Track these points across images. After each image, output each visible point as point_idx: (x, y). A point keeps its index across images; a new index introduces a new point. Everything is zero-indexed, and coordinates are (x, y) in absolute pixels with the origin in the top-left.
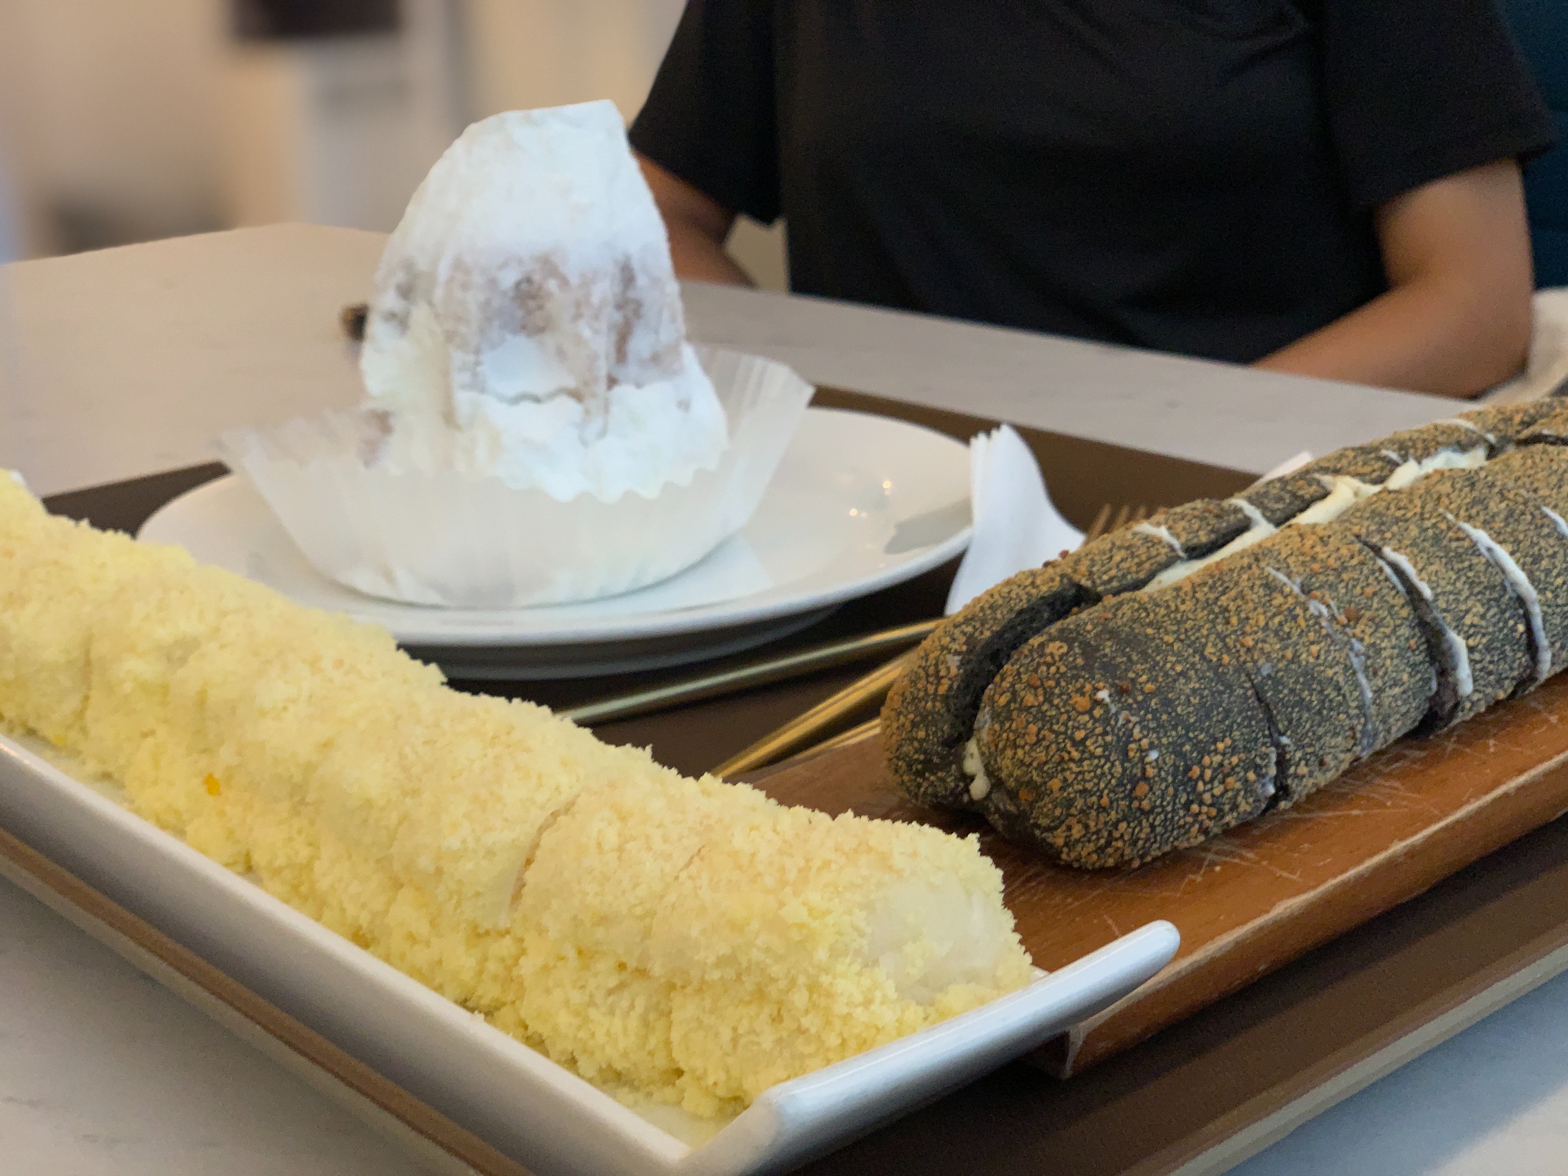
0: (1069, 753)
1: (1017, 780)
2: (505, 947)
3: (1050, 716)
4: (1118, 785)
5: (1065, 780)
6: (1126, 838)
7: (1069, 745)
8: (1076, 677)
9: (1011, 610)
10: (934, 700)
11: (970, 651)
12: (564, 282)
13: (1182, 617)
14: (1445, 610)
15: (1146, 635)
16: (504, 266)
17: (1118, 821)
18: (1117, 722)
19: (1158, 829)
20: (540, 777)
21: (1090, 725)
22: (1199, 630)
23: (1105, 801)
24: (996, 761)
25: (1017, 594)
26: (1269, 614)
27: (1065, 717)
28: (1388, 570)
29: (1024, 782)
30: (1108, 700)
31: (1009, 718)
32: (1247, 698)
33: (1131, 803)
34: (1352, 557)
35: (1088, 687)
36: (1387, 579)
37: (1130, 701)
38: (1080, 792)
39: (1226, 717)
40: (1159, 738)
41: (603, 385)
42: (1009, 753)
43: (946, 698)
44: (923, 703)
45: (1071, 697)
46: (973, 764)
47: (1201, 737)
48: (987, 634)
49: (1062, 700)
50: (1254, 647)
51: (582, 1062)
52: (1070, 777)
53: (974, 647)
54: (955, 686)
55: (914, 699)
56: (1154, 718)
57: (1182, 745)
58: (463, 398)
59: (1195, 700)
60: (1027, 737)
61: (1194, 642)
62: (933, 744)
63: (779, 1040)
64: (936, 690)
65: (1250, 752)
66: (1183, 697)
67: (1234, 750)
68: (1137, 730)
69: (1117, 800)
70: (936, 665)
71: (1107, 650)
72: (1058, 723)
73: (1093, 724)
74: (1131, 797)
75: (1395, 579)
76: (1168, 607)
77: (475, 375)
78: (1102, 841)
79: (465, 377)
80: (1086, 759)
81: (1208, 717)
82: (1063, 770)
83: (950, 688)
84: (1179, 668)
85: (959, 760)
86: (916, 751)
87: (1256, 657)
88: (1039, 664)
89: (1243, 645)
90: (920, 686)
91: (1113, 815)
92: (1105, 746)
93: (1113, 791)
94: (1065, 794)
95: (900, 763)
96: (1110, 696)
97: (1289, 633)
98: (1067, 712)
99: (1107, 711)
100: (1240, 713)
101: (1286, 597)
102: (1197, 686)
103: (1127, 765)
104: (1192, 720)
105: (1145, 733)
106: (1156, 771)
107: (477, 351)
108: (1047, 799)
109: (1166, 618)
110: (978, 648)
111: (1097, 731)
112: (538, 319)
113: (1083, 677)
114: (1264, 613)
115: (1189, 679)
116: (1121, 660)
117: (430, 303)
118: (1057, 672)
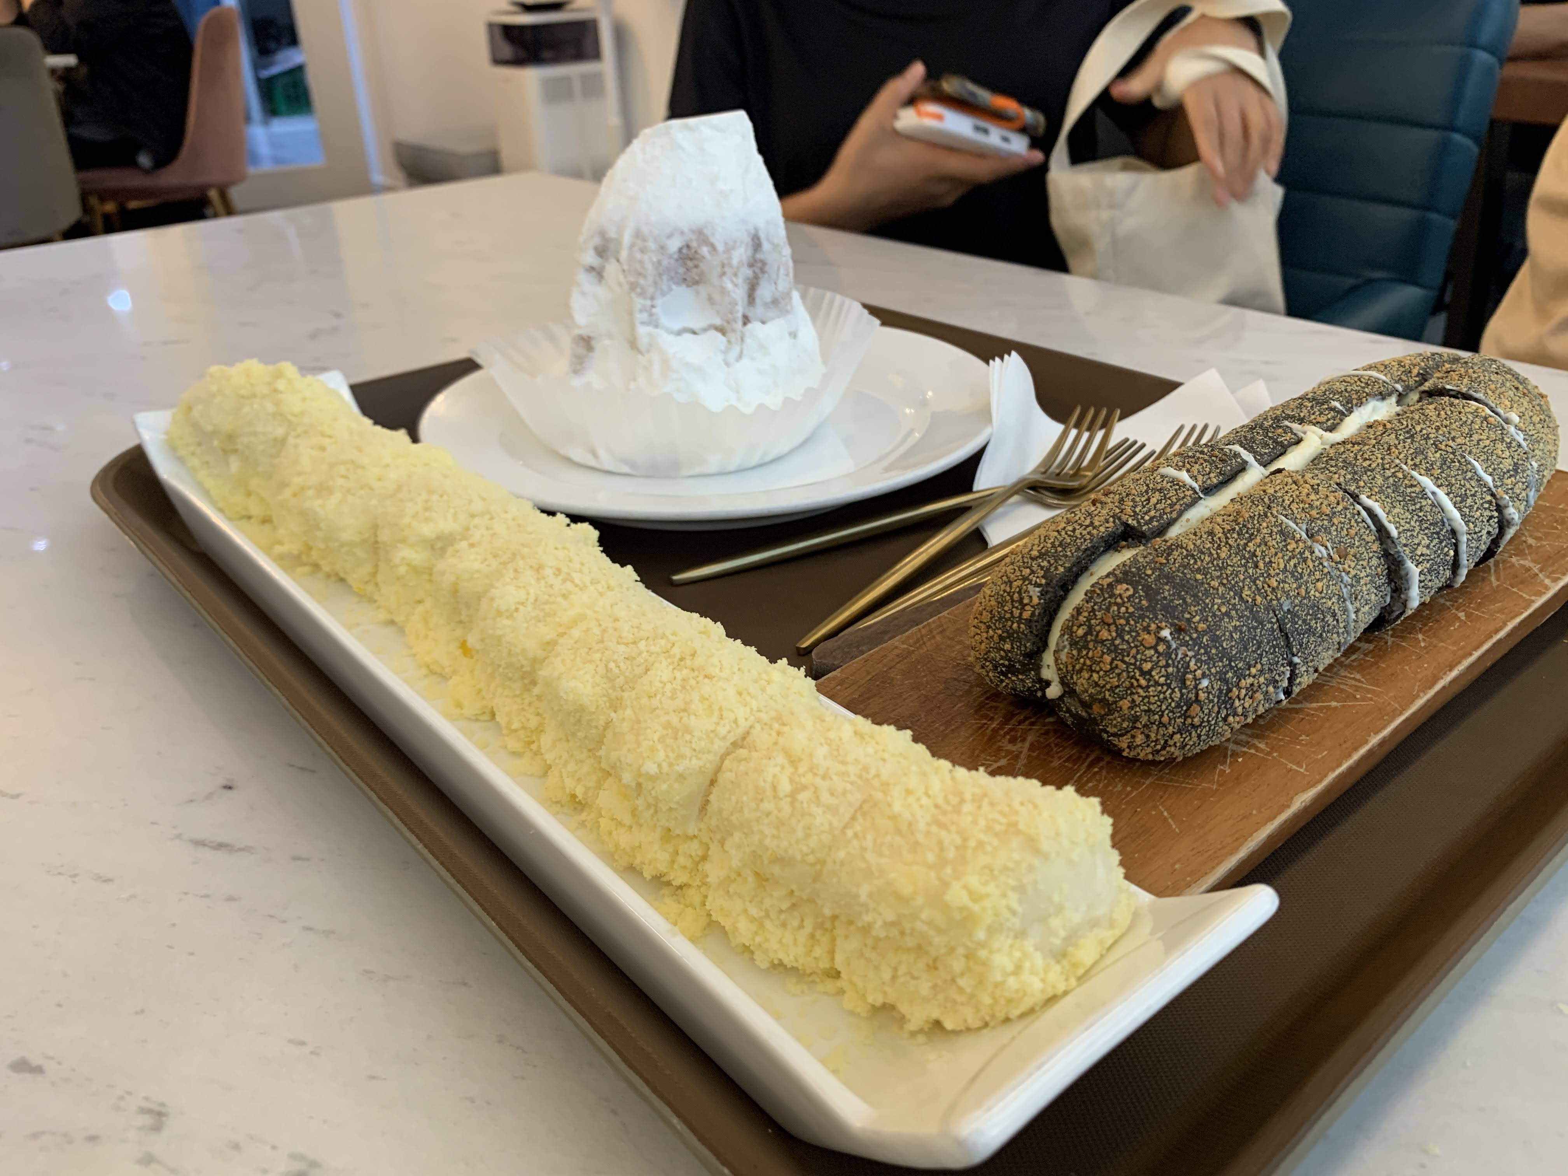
0: (1137, 680)
1: (1091, 696)
2: (694, 848)
3: (1122, 650)
4: (1176, 707)
5: (1133, 701)
6: (1178, 745)
7: (1137, 674)
8: (1143, 617)
9: (1078, 549)
10: (1019, 623)
11: (1047, 584)
12: (713, 248)
13: (1223, 563)
14: (1405, 545)
15: (1196, 580)
16: (669, 236)
17: (1174, 733)
18: (1177, 655)
19: (1203, 738)
20: (721, 709)
21: (1155, 658)
22: (1237, 576)
23: (1165, 719)
24: (1072, 678)
25: (1081, 534)
26: (1286, 558)
27: (1134, 651)
28: (1364, 514)
29: (1097, 699)
30: (1169, 638)
31: (1086, 647)
32: (1273, 631)
33: (1185, 720)
34: (1338, 504)
35: (1153, 627)
36: (1363, 521)
37: (1187, 638)
38: (1145, 711)
39: (1259, 648)
40: (1209, 669)
41: (740, 323)
42: (1086, 675)
43: (1029, 622)
44: (1009, 623)
45: (1138, 635)
46: (1049, 672)
47: (1240, 665)
48: (1062, 569)
49: (1131, 636)
50: (1277, 587)
51: (758, 955)
52: (1138, 700)
53: (1051, 581)
54: (1037, 612)
55: (1000, 618)
56: (1206, 653)
57: (1226, 673)
58: (643, 331)
59: (1236, 636)
60: (1102, 665)
61: (1234, 586)
62: (1017, 655)
63: (935, 986)
64: (1021, 614)
65: (1272, 672)
66: (1227, 634)
67: (1261, 671)
68: (1192, 664)
69: (1175, 718)
70: (1020, 593)
71: (1166, 594)
72: (1128, 655)
73: (1158, 657)
74: (1185, 716)
75: (1369, 521)
76: (1211, 554)
77: (651, 315)
78: (1159, 747)
79: (645, 316)
80: (1152, 686)
81: (1246, 649)
82: (1132, 693)
83: (1033, 614)
84: (1224, 609)
85: (1038, 668)
86: (1002, 658)
87: (1279, 596)
88: (1110, 604)
89: (1269, 586)
90: (1006, 608)
91: (1171, 730)
92: (1167, 676)
93: (1172, 711)
94: (1133, 712)
95: (987, 664)
96: (1171, 634)
97: (1301, 574)
98: (1136, 646)
99: (1169, 647)
100: (1268, 643)
101: (1297, 542)
102: (1238, 623)
103: (1184, 691)
104: (1234, 652)
105: (1199, 665)
106: (1206, 695)
107: (652, 298)
108: (1117, 714)
109: (1210, 565)
110: (1054, 582)
111: (1161, 664)
112: (694, 274)
113: (1148, 617)
114: (1283, 558)
115: (1231, 618)
116: (1178, 603)
117: (618, 261)
118: (1127, 612)
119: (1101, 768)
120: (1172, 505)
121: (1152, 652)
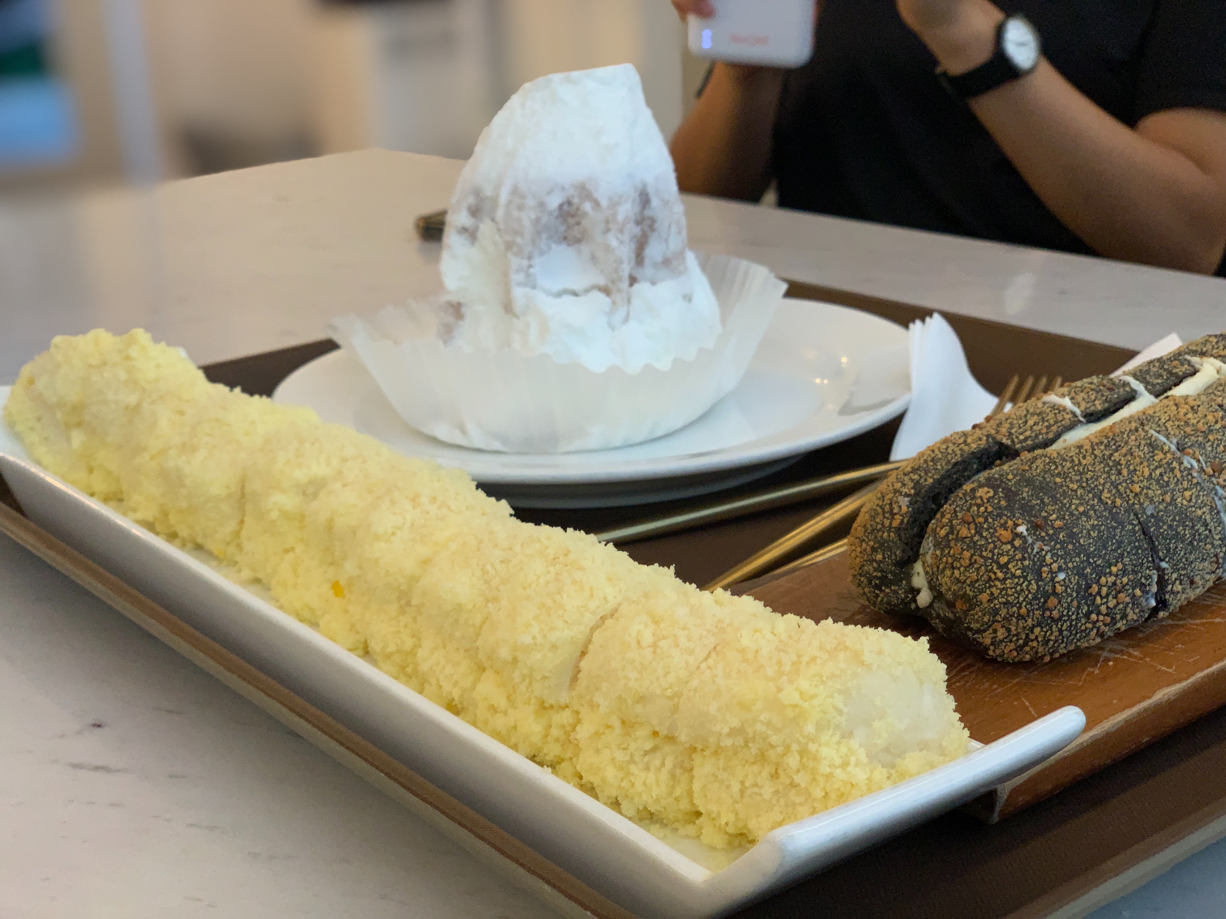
0: (995, 573)
1: (954, 593)
2: (566, 717)
3: (981, 545)
4: (1033, 599)
5: (992, 594)
6: (1040, 639)
7: (995, 568)
8: (1000, 516)
9: (949, 462)
10: (889, 531)
11: (917, 494)
12: (597, 204)
13: (1084, 469)
15: (1055, 483)
16: (550, 192)
17: (1034, 626)
18: (1033, 549)
19: (1065, 633)
20: (591, 589)
21: (1011, 553)
22: (1097, 480)
23: (1023, 611)
24: (937, 579)
25: (953, 450)
26: (1152, 467)
27: (992, 546)
29: (959, 595)
30: (1025, 533)
31: (948, 546)
32: (1135, 532)
33: (1044, 613)
35: (1010, 523)
37: (1043, 534)
38: (1004, 603)
39: (1119, 547)
40: (1065, 563)
41: (626, 283)
42: (948, 573)
43: (898, 529)
44: (881, 533)
45: (996, 531)
46: (919, 580)
47: (1099, 562)
48: (930, 481)
49: (989, 533)
50: (1141, 493)
51: (625, 805)
52: (996, 592)
53: (920, 491)
54: (905, 521)
55: (873, 530)
56: (1062, 548)
57: (1084, 568)
58: (519, 293)
59: (1094, 534)
60: (962, 561)
61: (1093, 489)
62: (888, 565)
63: (777, 792)
64: (891, 523)
65: (1136, 573)
66: (1085, 531)
67: (1124, 572)
68: (1048, 557)
69: (1033, 610)
70: (891, 504)
71: (1025, 495)
72: (986, 550)
73: (1014, 552)
74: (1044, 608)
76: (1073, 461)
77: (528, 275)
78: (1021, 642)
79: (520, 277)
80: (1008, 578)
81: (1105, 547)
82: (990, 587)
83: (902, 521)
84: (1081, 509)
85: (909, 577)
86: (875, 570)
87: (1142, 501)
88: (971, 505)
89: (1131, 492)
90: (878, 520)
91: (1030, 622)
92: (1024, 569)
93: (1030, 603)
94: (992, 605)
95: (862, 579)
96: (1027, 530)
97: (1168, 482)
98: (994, 542)
99: (1025, 542)
100: (1129, 544)
101: (1165, 454)
102: (1096, 523)
103: (1040, 583)
104: (1092, 549)
105: (1055, 559)
106: (1063, 588)
107: (530, 258)
108: (977, 609)
109: (1071, 470)
110: (923, 491)
111: (1017, 557)
112: (576, 232)
113: (1006, 515)
114: (1148, 466)
115: (1090, 517)
116: (1035, 502)
117: (493, 220)
118: (986, 511)
119: (971, 672)
121: (1009, 546)
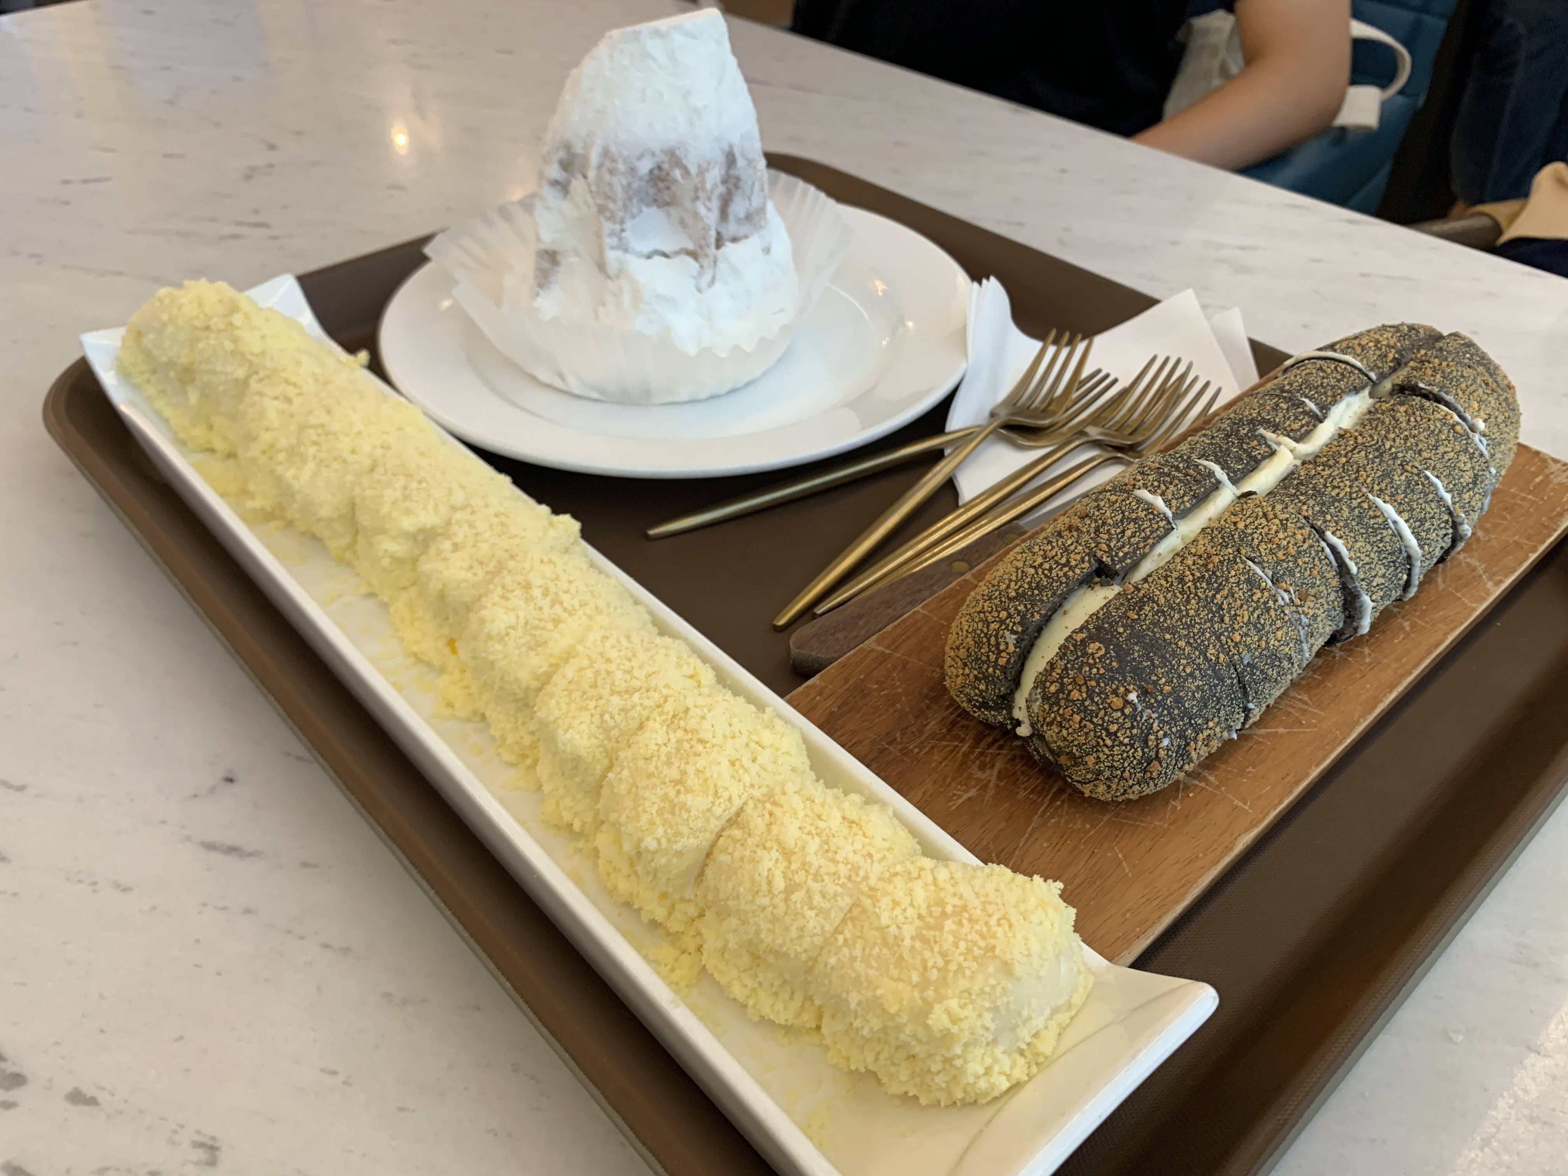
0: (1104, 740)
1: (1059, 747)
2: (691, 909)
3: (1091, 710)
4: (1138, 763)
5: (1098, 757)
7: (1104, 735)
8: (1112, 679)
9: (1055, 593)
10: (995, 668)
11: (1023, 631)
12: (686, 172)
13: (1191, 620)
14: (1363, 580)
15: (1165, 640)
16: (640, 157)
17: (1133, 784)
18: (1141, 718)
20: (715, 785)
21: (1121, 721)
22: (1203, 634)
23: (1126, 774)
24: (1042, 727)
26: (1251, 609)
27: (1102, 713)
28: (1328, 550)
29: (1065, 751)
30: (1136, 701)
31: (1057, 703)
32: (1233, 685)
33: (1144, 774)
34: (1304, 542)
35: (1122, 689)
36: (1326, 557)
38: (1109, 766)
39: (1218, 703)
40: (1170, 729)
41: (713, 247)
42: (1055, 728)
43: (1004, 669)
44: (985, 666)
45: (1107, 696)
46: (1020, 715)
47: (1199, 721)
48: (1038, 616)
49: (1101, 698)
50: (1240, 642)
52: (1103, 757)
53: (1027, 629)
54: (1012, 660)
55: (977, 659)
56: (1169, 713)
57: (1186, 730)
58: (612, 256)
59: (1198, 695)
60: (1071, 722)
61: (1200, 645)
62: (991, 695)
64: (997, 659)
65: (1228, 720)
66: (1190, 694)
67: (1218, 723)
68: (1155, 725)
69: (1135, 773)
70: (996, 636)
71: (1136, 655)
72: (1097, 717)
73: (1124, 719)
74: (1145, 771)
75: (1332, 558)
76: (1180, 611)
77: (620, 239)
78: (1118, 794)
79: (614, 241)
80: (1116, 745)
81: (1206, 706)
82: (1097, 751)
83: (1008, 661)
84: (1188, 670)
85: (1010, 708)
86: (976, 695)
87: (1241, 650)
88: (1083, 663)
89: (1232, 641)
90: (983, 651)
91: (1131, 782)
92: (1131, 737)
93: (1134, 768)
94: (1097, 767)
96: (1138, 697)
97: (1263, 625)
98: (1105, 708)
99: (1135, 709)
100: (1226, 698)
101: (1262, 591)
102: (1201, 683)
103: (1146, 750)
104: (1195, 711)
105: (1161, 725)
106: (1166, 751)
107: (622, 222)
108: (1082, 767)
109: (1179, 623)
110: (1030, 630)
111: (1127, 726)
112: (666, 196)
113: (1117, 679)
114: (1247, 610)
115: (1195, 678)
116: (1146, 664)
117: (585, 179)
118: (1098, 673)
119: (1063, 802)
120: (1146, 539)
121: (1119, 714)
